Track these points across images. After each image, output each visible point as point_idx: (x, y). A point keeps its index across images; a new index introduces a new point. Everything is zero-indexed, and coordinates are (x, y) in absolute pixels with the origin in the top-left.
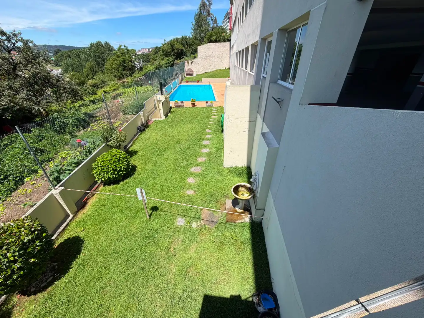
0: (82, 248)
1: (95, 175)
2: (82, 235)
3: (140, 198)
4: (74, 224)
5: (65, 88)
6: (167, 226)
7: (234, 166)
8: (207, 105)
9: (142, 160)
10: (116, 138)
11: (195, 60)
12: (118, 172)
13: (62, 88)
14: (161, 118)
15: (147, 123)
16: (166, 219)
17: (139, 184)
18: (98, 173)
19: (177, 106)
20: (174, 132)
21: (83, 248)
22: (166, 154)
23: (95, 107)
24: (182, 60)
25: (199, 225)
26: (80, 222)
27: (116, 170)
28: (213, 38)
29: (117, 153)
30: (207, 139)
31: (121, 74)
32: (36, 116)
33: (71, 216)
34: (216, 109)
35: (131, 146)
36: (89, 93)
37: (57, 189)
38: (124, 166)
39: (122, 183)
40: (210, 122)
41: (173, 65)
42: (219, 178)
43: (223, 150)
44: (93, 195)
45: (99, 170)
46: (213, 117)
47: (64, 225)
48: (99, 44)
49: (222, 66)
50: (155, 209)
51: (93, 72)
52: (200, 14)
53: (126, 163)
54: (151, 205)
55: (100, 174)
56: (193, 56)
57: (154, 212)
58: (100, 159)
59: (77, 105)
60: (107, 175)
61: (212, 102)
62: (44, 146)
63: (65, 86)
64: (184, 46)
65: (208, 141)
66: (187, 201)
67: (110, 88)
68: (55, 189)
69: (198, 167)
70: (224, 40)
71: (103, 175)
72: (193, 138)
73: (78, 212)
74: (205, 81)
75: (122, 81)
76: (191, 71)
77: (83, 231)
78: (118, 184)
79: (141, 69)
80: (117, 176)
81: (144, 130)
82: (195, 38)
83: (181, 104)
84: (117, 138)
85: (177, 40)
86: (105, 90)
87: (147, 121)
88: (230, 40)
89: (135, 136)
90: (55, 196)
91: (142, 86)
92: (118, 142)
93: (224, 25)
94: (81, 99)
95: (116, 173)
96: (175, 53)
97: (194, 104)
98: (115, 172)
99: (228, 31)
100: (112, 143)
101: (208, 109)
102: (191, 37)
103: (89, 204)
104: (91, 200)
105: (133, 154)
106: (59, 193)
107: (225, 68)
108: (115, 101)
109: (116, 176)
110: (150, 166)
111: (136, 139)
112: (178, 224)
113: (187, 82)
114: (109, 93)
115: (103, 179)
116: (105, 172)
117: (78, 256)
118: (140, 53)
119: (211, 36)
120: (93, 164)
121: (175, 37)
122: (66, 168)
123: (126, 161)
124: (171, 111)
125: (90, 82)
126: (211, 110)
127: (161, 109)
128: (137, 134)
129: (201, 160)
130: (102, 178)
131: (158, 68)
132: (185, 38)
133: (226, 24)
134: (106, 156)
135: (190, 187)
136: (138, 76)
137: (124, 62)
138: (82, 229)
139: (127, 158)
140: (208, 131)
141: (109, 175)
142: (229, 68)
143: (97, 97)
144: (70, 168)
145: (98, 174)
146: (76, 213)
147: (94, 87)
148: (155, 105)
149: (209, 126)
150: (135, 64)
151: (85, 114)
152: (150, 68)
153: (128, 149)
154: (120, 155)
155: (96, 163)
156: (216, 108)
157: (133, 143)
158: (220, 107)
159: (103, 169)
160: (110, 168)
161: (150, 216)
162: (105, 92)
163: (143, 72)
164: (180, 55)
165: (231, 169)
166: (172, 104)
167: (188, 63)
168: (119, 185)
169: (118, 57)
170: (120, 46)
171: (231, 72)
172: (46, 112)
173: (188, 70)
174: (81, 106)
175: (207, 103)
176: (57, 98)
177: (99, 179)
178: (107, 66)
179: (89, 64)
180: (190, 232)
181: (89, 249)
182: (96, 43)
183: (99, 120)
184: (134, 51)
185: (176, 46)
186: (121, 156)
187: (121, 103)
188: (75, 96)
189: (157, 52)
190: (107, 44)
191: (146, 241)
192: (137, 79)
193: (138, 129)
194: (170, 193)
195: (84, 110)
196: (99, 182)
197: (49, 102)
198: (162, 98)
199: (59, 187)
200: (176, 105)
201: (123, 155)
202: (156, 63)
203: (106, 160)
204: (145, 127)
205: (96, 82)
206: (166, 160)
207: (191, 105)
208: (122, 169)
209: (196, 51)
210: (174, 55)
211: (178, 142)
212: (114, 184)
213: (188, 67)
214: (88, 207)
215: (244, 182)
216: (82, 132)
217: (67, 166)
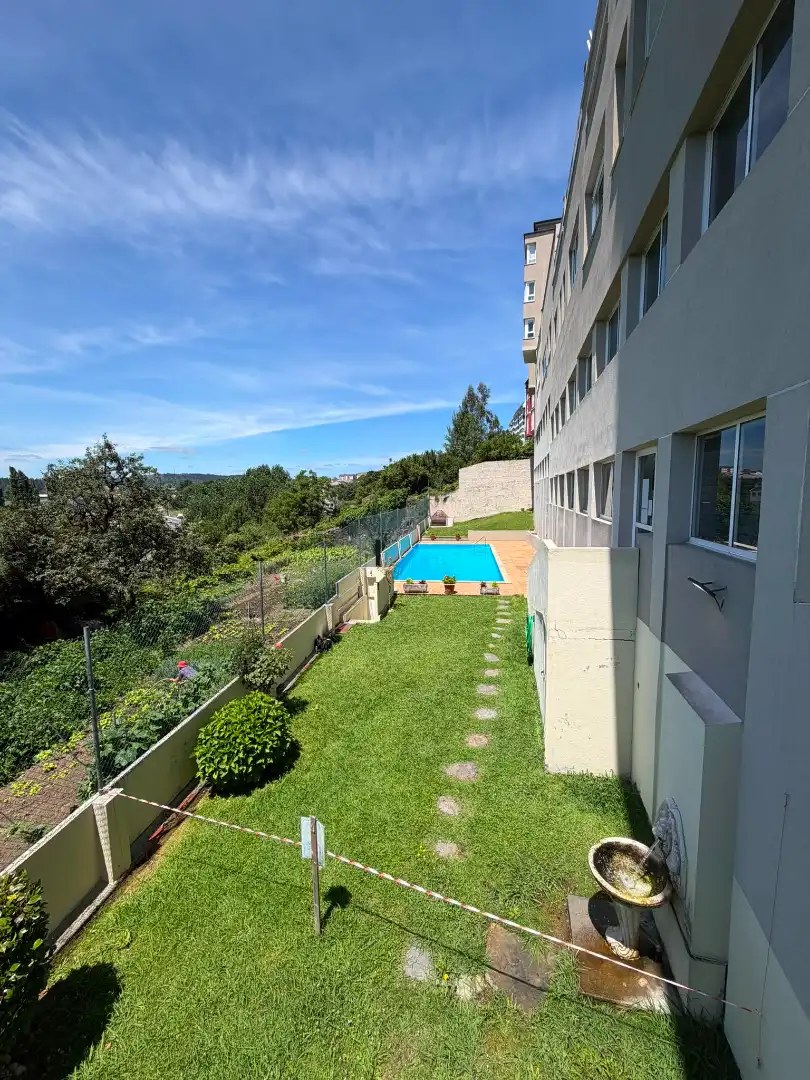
0: (110, 1017)
1: (199, 762)
2: (120, 961)
3: (307, 852)
4: (110, 915)
5: (183, 550)
6: (373, 976)
7: (578, 771)
8: (484, 590)
9: (317, 728)
10: (266, 663)
11: (452, 495)
12: (256, 759)
13: (177, 550)
14: (369, 618)
15: (338, 630)
16: (369, 943)
17: (305, 801)
18: (208, 755)
19: (410, 593)
20: (402, 654)
21: (112, 1020)
22: (380, 716)
23: (229, 588)
24: (423, 495)
25: (479, 989)
26: (127, 909)
27: (252, 750)
28: (493, 453)
29: (263, 704)
30: (490, 681)
31: (294, 523)
32: (109, 604)
33: (112, 884)
34: (507, 602)
35: (294, 686)
36: (224, 560)
37: (107, 792)
38: (273, 741)
39: (257, 792)
40: (494, 635)
41: (403, 505)
42: (535, 807)
43: (540, 716)
44: (178, 824)
45: (213, 749)
46: (499, 621)
47: (86, 914)
48: (263, 470)
49: (515, 507)
50: (339, 896)
51: (240, 519)
52: (464, 414)
53: (279, 733)
54: (328, 882)
55: (212, 760)
56: (449, 486)
57: (336, 910)
58: (220, 716)
59: (193, 583)
60: (227, 763)
61: (495, 585)
62: (104, 675)
63: (186, 546)
64: (429, 469)
65: (492, 687)
66: (437, 882)
67: (267, 549)
68: (102, 793)
69: (469, 766)
70: (517, 455)
71: (219, 762)
72: (452, 675)
73: (129, 873)
74: (474, 537)
75: (292, 537)
76: (444, 515)
77: (128, 946)
78: (248, 794)
79: (336, 512)
80: (250, 770)
81: (329, 647)
82: (454, 453)
83: (420, 588)
84: (269, 665)
85: (415, 457)
86: (256, 554)
87: (339, 625)
88: (533, 455)
89: (307, 659)
90: (96, 813)
91: (331, 545)
92: (269, 675)
93: (514, 430)
94: (208, 572)
95: (251, 759)
96: (410, 482)
97: (450, 589)
98: (248, 757)
99: (523, 439)
100: (254, 677)
101: (488, 600)
102: (444, 451)
103: (162, 850)
104: (171, 838)
105: (296, 707)
106: (108, 805)
107: (523, 509)
108: (271, 578)
109: (247, 770)
110: (334, 747)
111: (308, 670)
112: (409, 972)
113: (433, 538)
114: (262, 560)
115: (215, 776)
116: (224, 754)
117: (92, 1048)
118: (336, 483)
119: (489, 449)
120: (202, 730)
121: (410, 454)
122: (136, 732)
123: (281, 728)
124: (396, 602)
125: (231, 538)
126: (496, 604)
127: (373, 598)
128: (311, 655)
129: (476, 741)
130: (212, 772)
131: (373, 511)
132: (430, 455)
133: (518, 428)
134: (235, 711)
135: (447, 830)
136: (328, 526)
137: (304, 500)
138: (127, 940)
139: (283, 721)
140: (489, 657)
141: (233, 765)
142: (532, 510)
143: (236, 567)
144: (144, 735)
145: (206, 760)
146: (124, 877)
147: (236, 547)
148: (360, 589)
149: (491, 646)
150: (324, 503)
151: (206, 602)
152: (352, 510)
153: (286, 694)
154: (269, 710)
155: (209, 727)
156: (506, 598)
157: (300, 678)
158: (516, 596)
159: (223, 747)
160: (240, 744)
161: (323, 922)
162: (255, 559)
163: (339, 519)
164: (420, 485)
165: (569, 781)
166: (399, 586)
167: (437, 500)
168: (249, 800)
169: (295, 491)
170: (304, 472)
171: (538, 517)
172: (133, 596)
173: (436, 514)
174: (200, 586)
175: (483, 585)
176: (163, 569)
177: (205, 773)
178: (271, 507)
179: (236, 504)
180: (451, 1016)
181: (129, 1026)
182: (259, 469)
183: (231, 617)
184: (326, 480)
185: (412, 469)
186: (271, 714)
187: (283, 581)
188: (198, 563)
189: (370, 481)
190: (278, 470)
191: (303, 1031)
192: (323, 533)
193: (316, 643)
194: (387, 846)
195: (204, 595)
196: (202, 782)
197: (145, 577)
198: (378, 574)
199: (113, 787)
200: (408, 589)
201: (277, 709)
202: (367, 500)
203: (234, 720)
204: (331, 638)
205: (241, 537)
206: (379, 732)
207: (443, 591)
208: (267, 751)
209: (456, 476)
210: (406, 486)
211: (411, 684)
212: (236, 795)
213: (435, 508)
214: (159, 859)
215: (620, 833)
216: (189, 644)
217: (138, 729)
